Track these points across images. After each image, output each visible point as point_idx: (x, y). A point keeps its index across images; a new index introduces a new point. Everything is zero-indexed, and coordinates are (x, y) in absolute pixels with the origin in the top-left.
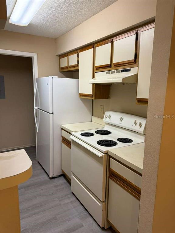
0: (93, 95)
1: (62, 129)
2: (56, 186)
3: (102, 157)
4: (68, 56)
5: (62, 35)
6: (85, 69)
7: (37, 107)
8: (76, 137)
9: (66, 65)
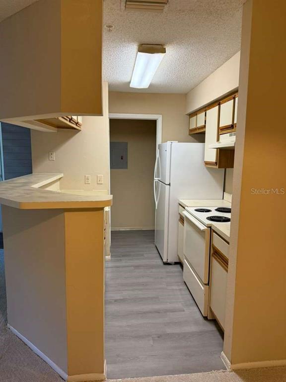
0: (216, 163)
1: (180, 205)
2: (167, 272)
3: (203, 231)
4: (197, 115)
5: (192, 89)
6: (211, 132)
7: (157, 179)
8: (190, 213)
9: (195, 127)
